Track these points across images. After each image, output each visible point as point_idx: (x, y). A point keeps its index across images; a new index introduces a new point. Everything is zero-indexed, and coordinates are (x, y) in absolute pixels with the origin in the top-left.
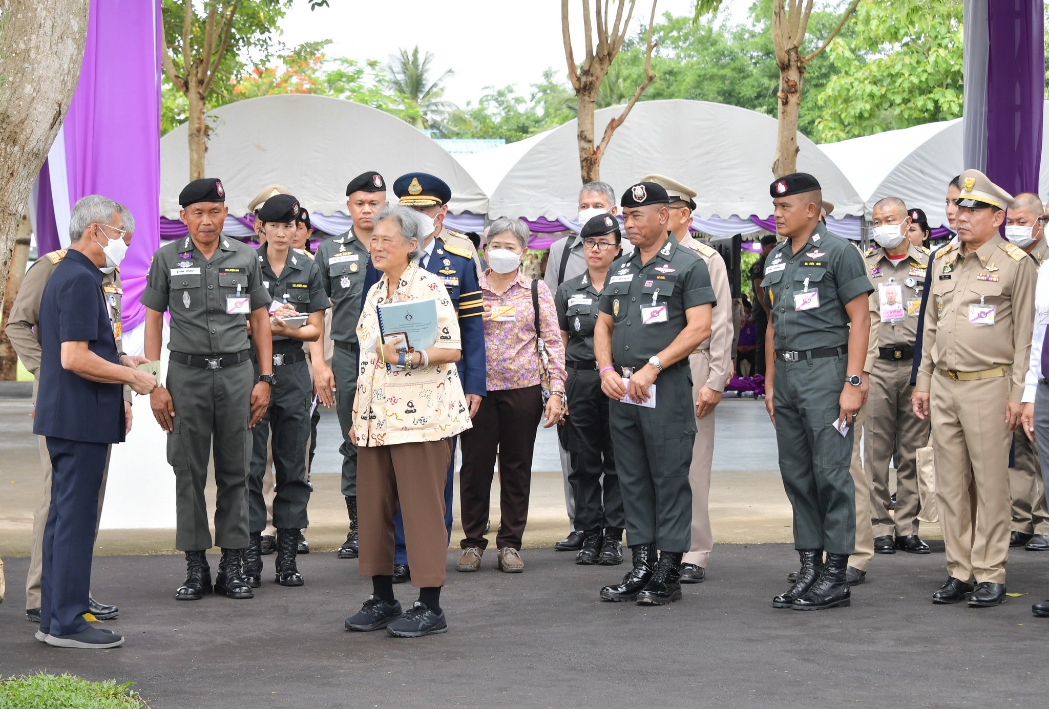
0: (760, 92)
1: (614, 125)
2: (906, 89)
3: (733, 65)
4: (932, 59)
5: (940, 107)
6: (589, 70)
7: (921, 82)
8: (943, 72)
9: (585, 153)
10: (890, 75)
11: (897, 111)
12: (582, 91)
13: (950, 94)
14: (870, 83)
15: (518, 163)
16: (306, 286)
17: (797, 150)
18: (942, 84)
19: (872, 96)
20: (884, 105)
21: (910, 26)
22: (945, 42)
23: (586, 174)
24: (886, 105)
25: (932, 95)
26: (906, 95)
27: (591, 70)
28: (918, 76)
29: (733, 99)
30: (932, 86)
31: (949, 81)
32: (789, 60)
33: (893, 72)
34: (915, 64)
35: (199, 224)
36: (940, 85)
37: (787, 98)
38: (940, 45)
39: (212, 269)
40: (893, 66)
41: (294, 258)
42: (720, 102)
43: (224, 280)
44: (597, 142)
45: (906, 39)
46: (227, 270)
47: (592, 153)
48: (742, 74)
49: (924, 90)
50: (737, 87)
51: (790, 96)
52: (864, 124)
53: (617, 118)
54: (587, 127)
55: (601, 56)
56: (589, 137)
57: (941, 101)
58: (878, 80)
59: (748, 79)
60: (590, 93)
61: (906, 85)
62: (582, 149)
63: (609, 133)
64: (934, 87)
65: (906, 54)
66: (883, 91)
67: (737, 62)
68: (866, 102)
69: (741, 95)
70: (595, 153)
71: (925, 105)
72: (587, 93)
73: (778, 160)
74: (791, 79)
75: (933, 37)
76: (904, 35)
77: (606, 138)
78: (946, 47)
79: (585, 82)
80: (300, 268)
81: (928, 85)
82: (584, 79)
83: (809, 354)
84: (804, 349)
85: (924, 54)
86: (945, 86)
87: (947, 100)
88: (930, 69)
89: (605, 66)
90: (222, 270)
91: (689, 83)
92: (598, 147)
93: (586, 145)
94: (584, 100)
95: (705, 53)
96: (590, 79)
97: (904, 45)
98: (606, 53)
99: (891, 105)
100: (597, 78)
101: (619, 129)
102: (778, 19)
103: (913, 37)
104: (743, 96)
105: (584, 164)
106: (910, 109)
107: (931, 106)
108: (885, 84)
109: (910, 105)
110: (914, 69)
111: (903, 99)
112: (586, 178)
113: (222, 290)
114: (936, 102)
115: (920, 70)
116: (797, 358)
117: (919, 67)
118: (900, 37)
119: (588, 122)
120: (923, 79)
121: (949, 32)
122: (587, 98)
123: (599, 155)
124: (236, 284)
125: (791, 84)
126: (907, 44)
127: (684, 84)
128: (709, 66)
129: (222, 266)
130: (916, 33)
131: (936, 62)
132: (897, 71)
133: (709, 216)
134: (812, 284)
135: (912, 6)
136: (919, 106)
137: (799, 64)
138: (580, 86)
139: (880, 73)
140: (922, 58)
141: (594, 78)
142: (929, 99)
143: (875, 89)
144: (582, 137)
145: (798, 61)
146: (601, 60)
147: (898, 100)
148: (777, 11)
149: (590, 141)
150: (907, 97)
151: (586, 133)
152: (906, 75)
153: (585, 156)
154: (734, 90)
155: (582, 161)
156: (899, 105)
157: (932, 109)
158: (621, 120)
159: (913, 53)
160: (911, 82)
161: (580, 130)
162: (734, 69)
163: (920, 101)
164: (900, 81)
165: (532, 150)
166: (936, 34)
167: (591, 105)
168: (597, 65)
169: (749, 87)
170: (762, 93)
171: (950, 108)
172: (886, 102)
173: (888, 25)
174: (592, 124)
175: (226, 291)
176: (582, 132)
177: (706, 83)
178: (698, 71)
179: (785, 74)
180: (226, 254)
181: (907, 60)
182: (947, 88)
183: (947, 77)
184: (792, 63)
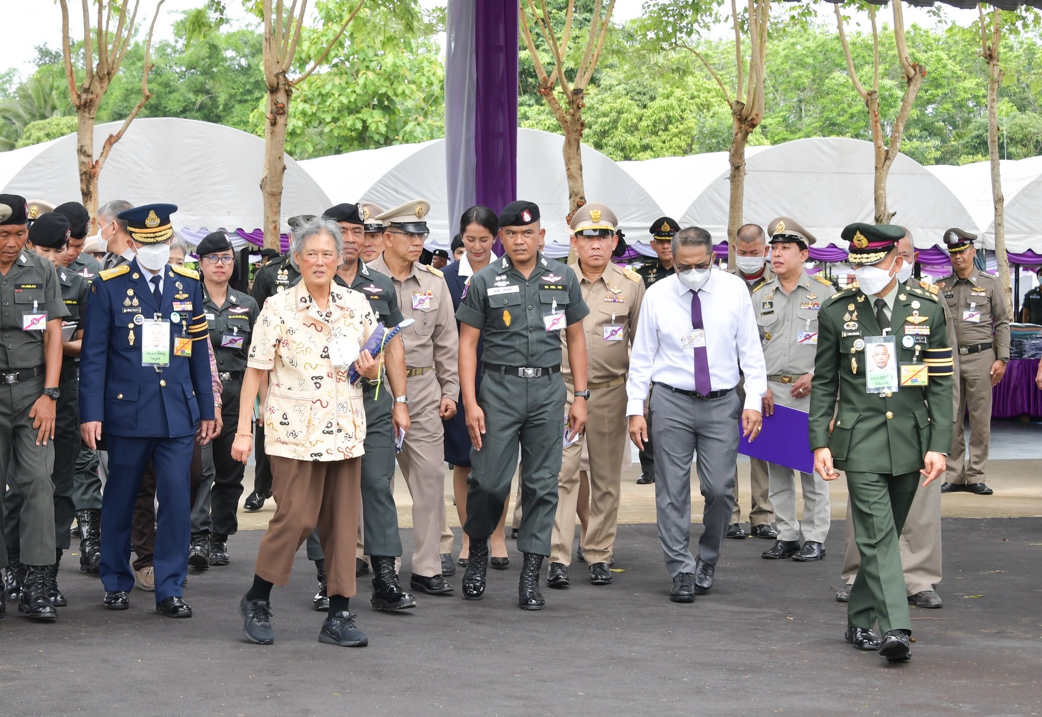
0: (186, 106)
1: (112, 140)
2: (336, 109)
3: (159, 80)
4: (361, 80)
5: (368, 127)
6: (89, 88)
7: (350, 102)
8: (371, 94)
9: (85, 167)
10: (320, 94)
11: (327, 129)
12: (82, 108)
13: (377, 115)
14: (302, 101)
15: (17, 175)
16: (76, 302)
17: (284, 168)
18: (369, 104)
19: (304, 113)
20: (313, 123)
21: (340, 49)
22: (373, 65)
23: (85, 187)
24: (316, 124)
25: (360, 116)
26: (335, 114)
27: (91, 88)
28: (348, 97)
29: (159, 112)
30: (360, 106)
31: (375, 102)
32: (278, 84)
33: (324, 92)
34: (344, 85)
35: (5, 245)
36: (368, 106)
37: (275, 119)
38: (367, 68)
39: (8, 285)
40: (323, 86)
41: (63, 274)
42: (146, 116)
43: (20, 296)
44: (96, 157)
45: (335, 61)
46: (23, 286)
47: (91, 167)
48: (168, 90)
49: (353, 110)
50: (163, 101)
51: (278, 117)
52: (296, 140)
53: (114, 134)
54: (86, 142)
55: (101, 75)
56: (89, 152)
57: (369, 121)
58: (309, 99)
59: (175, 94)
60: (90, 110)
61: (336, 105)
62: (82, 163)
63: (107, 148)
64: (362, 108)
65: (336, 74)
66: (314, 109)
67: (163, 77)
68: (298, 119)
69: (167, 109)
70: (94, 167)
71: (354, 124)
72: (87, 110)
73: (266, 177)
74: (279, 101)
75: (362, 59)
76: (334, 57)
77: (105, 153)
78: (374, 70)
79: (86, 100)
80: (69, 284)
81: (357, 105)
82: (84, 96)
83: (550, 370)
84: (548, 366)
85: (352, 75)
86: (371, 107)
87: (374, 120)
88: (359, 90)
89: (105, 85)
90: (18, 287)
91: (117, 97)
92: (97, 162)
93: (86, 160)
94: (84, 116)
95: (132, 68)
96: (90, 96)
97: (334, 66)
98: (106, 72)
99: (320, 123)
100: (97, 96)
101: (115, 145)
102: (268, 45)
103: (342, 58)
104: (170, 110)
105: (84, 177)
106: (340, 127)
107: (359, 126)
108: (316, 102)
109: (339, 123)
110: (343, 89)
111: (333, 118)
112: (85, 190)
113: (17, 306)
114: (364, 122)
115: (349, 90)
116: (539, 374)
117: (348, 87)
118: (330, 59)
119: (87, 137)
120: (352, 100)
121: (376, 55)
122: (87, 115)
123: (98, 169)
124: (33, 300)
125: (279, 106)
126: (336, 65)
127: (113, 97)
128: (137, 80)
129: (18, 282)
130: (345, 55)
131: (365, 86)
132: (327, 91)
133: (198, 229)
134: (560, 307)
135: (388, 35)
136: (348, 125)
137: (287, 88)
138: (80, 103)
139: (311, 92)
140: (351, 80)
141: (94, 96)
142: (357, 118)
143: (307, 107)
144: (82, 151)
145: (286, 84)
146: (101, 79)
147: (328, 119)
148: (268, 37)
149: (89, 156)
150: (336, 116)
151: (86, 148)
152: (336, 95)
153: (84, 170)
154: (160, 104)
155: (81, 175)
156: (329, 123)
157: (361, 128)
158: (119, 136)
159: (342, 74)
160: (341, 102)
161: (80, 145)
162: (160, 84)
163: (349, 121)
164: (330, 100)
165: (30, 163)
166: (364, 57)
167: (91, 121)
168: (97, 84)
169: (176, 102)
170: (187, 108)
171: (377, 128)
172: (315, 121)
173: (319, 47)
174: (92, 139)
175: (21, 307)
176: (82, 146)
177: (133, 96)
178: (126, 85)
179: (274, 97)
180: (21, 270)
181: (337, 81)
182: (373, 109)
183: (374, 97)
184: (281, 86)
